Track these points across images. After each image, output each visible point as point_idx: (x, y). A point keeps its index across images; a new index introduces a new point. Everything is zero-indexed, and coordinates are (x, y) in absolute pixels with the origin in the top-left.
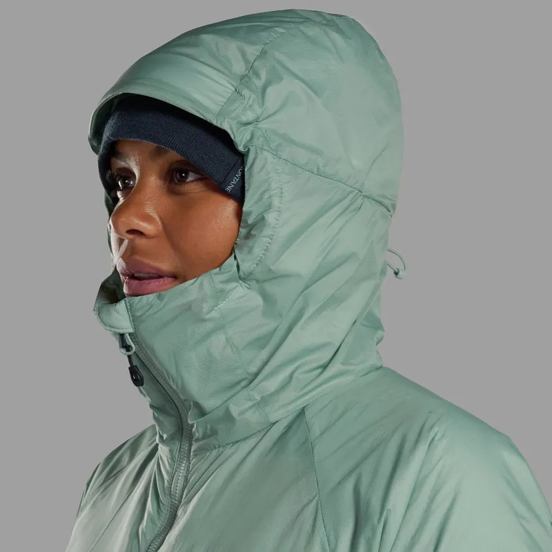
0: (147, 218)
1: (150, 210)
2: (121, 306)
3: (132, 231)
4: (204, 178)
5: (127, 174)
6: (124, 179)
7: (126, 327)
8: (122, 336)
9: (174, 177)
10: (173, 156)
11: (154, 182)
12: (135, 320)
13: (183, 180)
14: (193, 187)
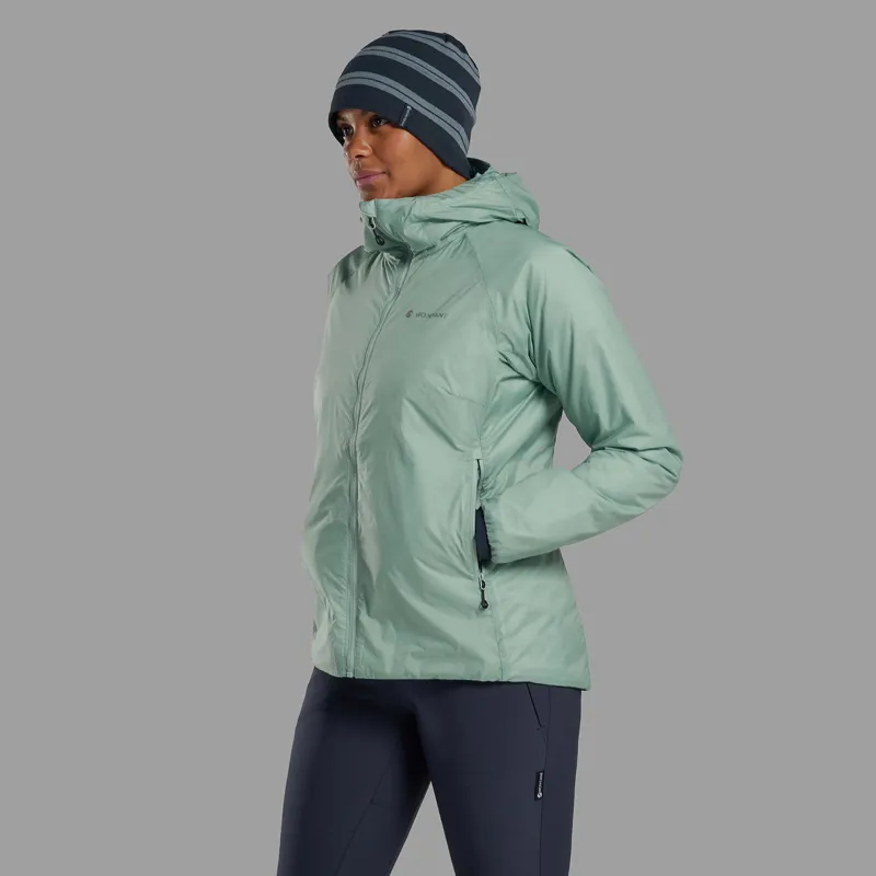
0: (365, 148)
1: (365, 144)
2: (372, 202)
3: (358, 156)
4: (389, 122)
5: (348, 127)
6: (346, 129)
7: (373, 214)
8: (370, 219)
9: (373, 124)
10: (371, 114)
11: (363, 129)
12: (378, 210)
13: (378, 125)
14: (384, 128)
